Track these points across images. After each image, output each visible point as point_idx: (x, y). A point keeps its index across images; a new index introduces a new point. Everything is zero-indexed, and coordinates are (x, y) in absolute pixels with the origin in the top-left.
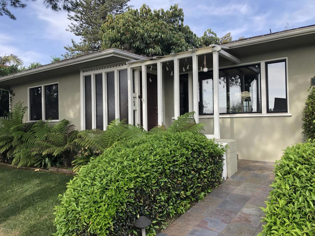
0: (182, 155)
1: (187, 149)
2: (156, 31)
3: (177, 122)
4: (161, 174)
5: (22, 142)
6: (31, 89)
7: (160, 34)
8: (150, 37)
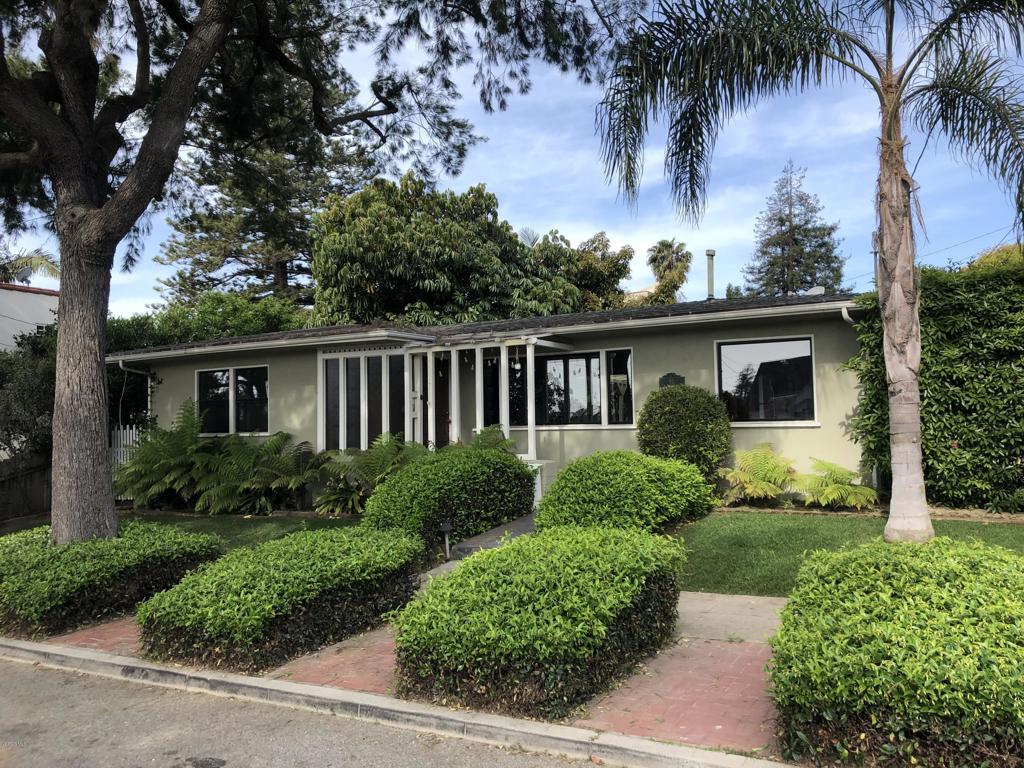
0: (483, 473)
1: (489, 467)
2: (440, 245)
3: (478, 437)
4: (462, 489)
5: (209, 472)
6: (201, 374)
7: (447, 250)
8: (425, 254)
